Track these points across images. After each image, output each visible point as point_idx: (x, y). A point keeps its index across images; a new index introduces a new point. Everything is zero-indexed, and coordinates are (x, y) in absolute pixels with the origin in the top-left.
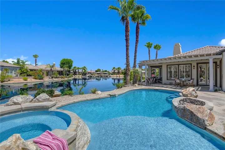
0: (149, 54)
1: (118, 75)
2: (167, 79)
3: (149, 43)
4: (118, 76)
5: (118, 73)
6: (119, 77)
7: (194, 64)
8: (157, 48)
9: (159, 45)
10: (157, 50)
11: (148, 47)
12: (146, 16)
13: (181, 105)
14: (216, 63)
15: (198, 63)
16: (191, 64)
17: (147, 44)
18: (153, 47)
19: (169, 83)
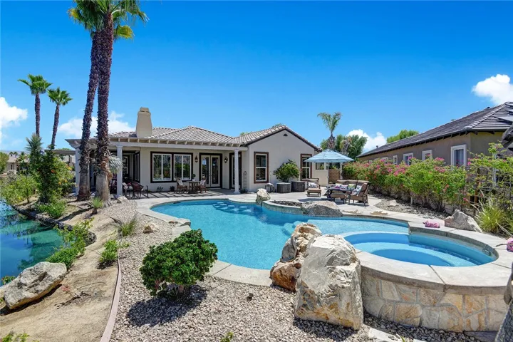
2: (152, 182)
3: (40, 79)
7: (196, 155)
8: (59, 97)
9: (63, 92)
10: (58, 104)
11: (33, 88)
12: (124, 29)
13: (311, 205)
14: (221, 155)
15: (201, 154)
16: (192, 154)
17: (33, 80)
18: (47, 93)
19: (156, 190)
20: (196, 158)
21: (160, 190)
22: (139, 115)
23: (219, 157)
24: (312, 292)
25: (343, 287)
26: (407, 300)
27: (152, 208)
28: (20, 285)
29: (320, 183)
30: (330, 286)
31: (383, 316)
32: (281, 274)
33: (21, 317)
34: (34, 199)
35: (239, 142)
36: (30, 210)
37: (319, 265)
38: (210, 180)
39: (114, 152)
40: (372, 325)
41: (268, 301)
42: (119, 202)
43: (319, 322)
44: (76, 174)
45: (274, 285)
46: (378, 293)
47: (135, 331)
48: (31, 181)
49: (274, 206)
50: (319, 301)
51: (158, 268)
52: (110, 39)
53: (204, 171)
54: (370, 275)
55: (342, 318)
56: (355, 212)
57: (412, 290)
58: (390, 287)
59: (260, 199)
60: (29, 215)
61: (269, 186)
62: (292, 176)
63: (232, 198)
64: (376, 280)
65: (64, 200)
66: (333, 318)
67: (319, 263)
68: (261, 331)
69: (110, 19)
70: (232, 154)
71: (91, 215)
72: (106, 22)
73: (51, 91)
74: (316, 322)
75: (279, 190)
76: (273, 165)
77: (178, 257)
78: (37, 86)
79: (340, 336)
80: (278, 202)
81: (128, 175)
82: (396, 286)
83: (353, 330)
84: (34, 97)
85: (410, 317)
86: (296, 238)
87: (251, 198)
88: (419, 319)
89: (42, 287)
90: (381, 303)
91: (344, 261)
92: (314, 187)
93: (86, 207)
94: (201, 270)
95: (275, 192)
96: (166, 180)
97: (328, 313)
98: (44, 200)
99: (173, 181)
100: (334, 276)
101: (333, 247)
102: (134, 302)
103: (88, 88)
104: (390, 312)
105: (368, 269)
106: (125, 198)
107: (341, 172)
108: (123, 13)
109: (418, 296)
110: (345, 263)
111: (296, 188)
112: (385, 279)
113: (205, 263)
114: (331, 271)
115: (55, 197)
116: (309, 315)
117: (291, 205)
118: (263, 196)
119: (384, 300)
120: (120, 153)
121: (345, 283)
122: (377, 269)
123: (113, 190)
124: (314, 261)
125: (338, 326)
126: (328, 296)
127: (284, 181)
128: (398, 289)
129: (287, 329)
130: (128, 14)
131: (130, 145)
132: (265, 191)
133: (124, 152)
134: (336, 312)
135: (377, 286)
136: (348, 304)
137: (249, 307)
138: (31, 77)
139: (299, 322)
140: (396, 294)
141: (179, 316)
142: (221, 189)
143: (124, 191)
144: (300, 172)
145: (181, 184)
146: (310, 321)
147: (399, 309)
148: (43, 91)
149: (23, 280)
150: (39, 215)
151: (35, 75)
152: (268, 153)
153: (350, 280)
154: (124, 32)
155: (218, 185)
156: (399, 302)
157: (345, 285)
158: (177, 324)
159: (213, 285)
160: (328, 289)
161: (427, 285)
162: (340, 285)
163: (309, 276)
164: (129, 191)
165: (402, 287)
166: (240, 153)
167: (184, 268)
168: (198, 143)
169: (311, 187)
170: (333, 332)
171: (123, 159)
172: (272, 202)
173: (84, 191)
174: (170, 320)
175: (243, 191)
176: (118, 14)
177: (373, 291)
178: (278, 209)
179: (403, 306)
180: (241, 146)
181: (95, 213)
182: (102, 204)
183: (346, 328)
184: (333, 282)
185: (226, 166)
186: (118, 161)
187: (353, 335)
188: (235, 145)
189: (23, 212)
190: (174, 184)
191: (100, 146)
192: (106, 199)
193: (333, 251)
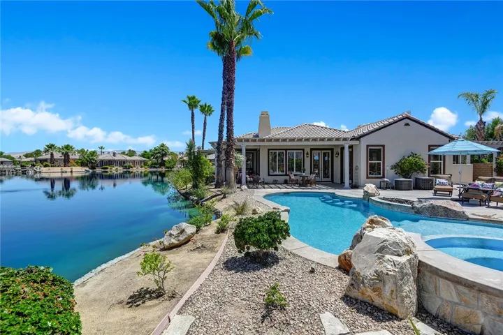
0: (193, 121)
1: (65, 169)
2: (269, 175)
3: (193, 98)
4: (68, 169)
5: (66, 161)
6: (71, 172)
7: (307, 150)
8: (206, 110)
9: (209, 106)
10: (206, 115)
11: (190, 105)
12: (245, 48)
13: (425, 204)
14: (332, 150)
15: (312, 149)
16: (303, 150)
17: (190, 99)
18: (199, 108)
19: (272, 181)
20: (307, 154)
21: (275, 183)
22: (260, 118)
23: (330, 152)
24: (359, 274)
25: (387, 274)
26: (467, 304)
27: (265, 197)
28: (171, 235)
29: (453, 179)
30: (376, 271)
31: (441, 315)
32: (345, 259)
33: (170, 254)
34: (189, 185)
35: (349, 136)
36: (186, 193)
37: (369, 251)
38: (322, 174)
39: (239, 151)
40: (423, 321)
41: (328, 277)
42: (242, 190)
43: (365, 303)
44: (214, 168)
45: (339, 268)
46: (436, 290)
47: (225, 273)
48: (187, 173)
49: (381, 203)
50: (363, 282)
51: (243, 234)
52: (233, 62)
53: (315, 165)
54: (428, 271)
55: (386, 303)
56: (490, 217)
57: (472, 294)
58: (448, 286)
59: (367, 194)
60: (186, 196)
61: (384, 181)
62: (415, 171)
63: (339, 192)
64: (434, 277)
65: (207, 187)
66: (378, 302)
67: (369, 250)
68: (310, 295)
69: (232, 44)
70: (343, 149)
71: (222, 198)
72: (230, 48)
73: (201, 106)
74: (361, 301)
75: (397, 186)
76: (391, 159)
77: (256, 228)
78: (192, 103)
79: (381, 318)
80: (387, 199)
81: (252, 169)
82: (455, 287)
83: (398, 317)
84: (191, 112)
85: (470, 322)
86: (364, 229)
87: (358, 194)
88: (480, 327)
89: (181, 238)
90: (439, 302)
91: (395, 251)
92: (444, 184)
93: (219, 193)
94: (273, 241)
95: (393, 188)
96: (281, 173)
97: (370, 294)
98: (195, 186)
99: (286, 175)
100: (381, 263)
101: (387, 238)
102: (230, 257)
103: (221, 102)
104: (447, 312)
105: (427, 265)
106: (246, 187)
107: (494, 166)
108: (243, 37)
109: (480, 301)
110: (396, 253)
111: (421, 185)
112: (442, 277)
113: (276, 236)
114: (379, 258)
115: (201, 185)
116: (355, 294)
117: (402, 203)
118: (370, 191)
119: (442, 299)
120: (244, 151)
121: (390, 271)
122: (435, 266)
123: (239, 182)
124: (365, 247)
125: (383, 310)
126: (372, 280)
127: (404, 177)
128: (457, 289)
129: (334, 300)
130: (246, 37)
131: (252, 145)
132: (373, 186)
133: (246, 150)
134: (380, 295)
135: (436, 284)
136: (392, 291)
137: (308, 278)
138: (188, 97)
139: (347, 299)
140: (454, 294)
141: (254, 270)
142: (332, 184)
143: (247, 181)
144: (427, 167)
145: (293, 177)
146: (356, 300)
147: (457, 311)
148: (196, 106)
149: (172, 233)
150: (191, 197)
151: (190, 96)
152: (383, 146)
153: (397, 270)
154: (245, 52)
155: (330, 179)
156: (457, 303)
157: (390, 273)
158: (251, 275)
159: (288, 257)
160: (373, 273)
161: (490, 290)
162: (385, 271)
163: (358, 260)
164: (250, 182)
165: (461, 288)
166: (351, 147)
167: (259, 236)
168: (307, 140)
169: (440, 184)
170: (375, 314)
171: (246, 156)
172: (381, 198)
173: (220, 181)
174: (248, 271)
175: (354, 186)
176: (239, 39)
177: (431, 288)
178: (385, 206)
179: (461, 308)
180: (351, 139)
181: (224, 197)
182: (230, 191)
183: (391, 314)
184: (379, 268)
185: (337, 161)
186: (242, 157)
187: (395, 321)
188: (345, 139)
189: (183, 195)
190: (287, 178)
191: (228, 146)
192: (232, 188)
193: (384, 241)
